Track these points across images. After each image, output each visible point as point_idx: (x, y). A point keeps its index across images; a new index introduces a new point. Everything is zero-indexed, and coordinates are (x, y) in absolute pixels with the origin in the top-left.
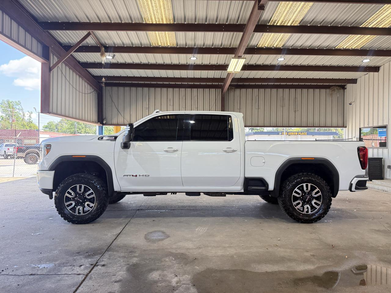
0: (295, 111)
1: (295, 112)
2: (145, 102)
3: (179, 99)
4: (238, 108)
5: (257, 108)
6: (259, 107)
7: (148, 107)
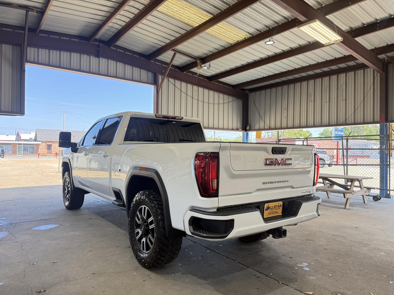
2: (284, 102)
3: (322, 91)
7: (286, 107)
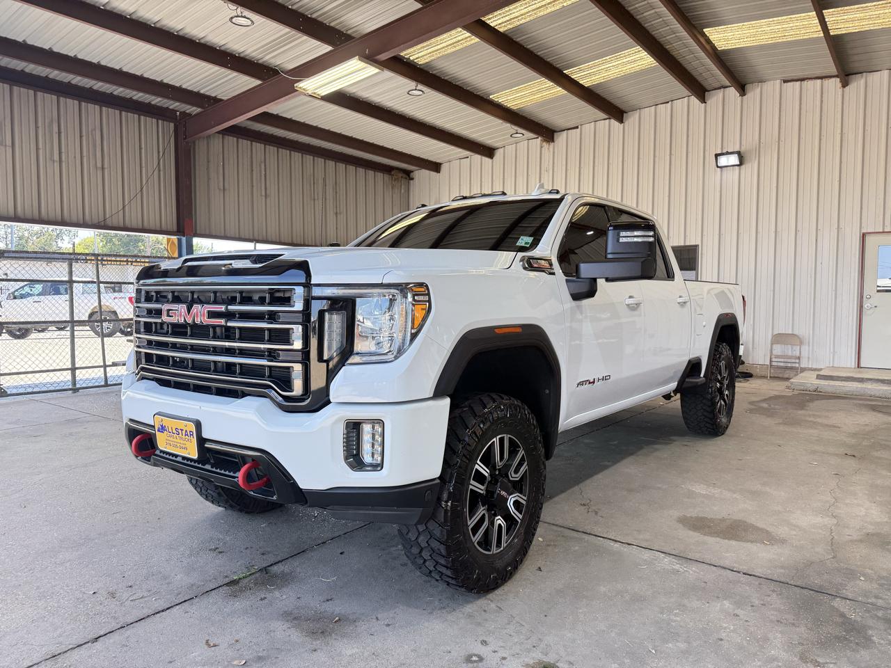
0: (336, 213)
1: (336, 216)
4: (218, 186)
5: (263, 194)
6: (268, 192)
